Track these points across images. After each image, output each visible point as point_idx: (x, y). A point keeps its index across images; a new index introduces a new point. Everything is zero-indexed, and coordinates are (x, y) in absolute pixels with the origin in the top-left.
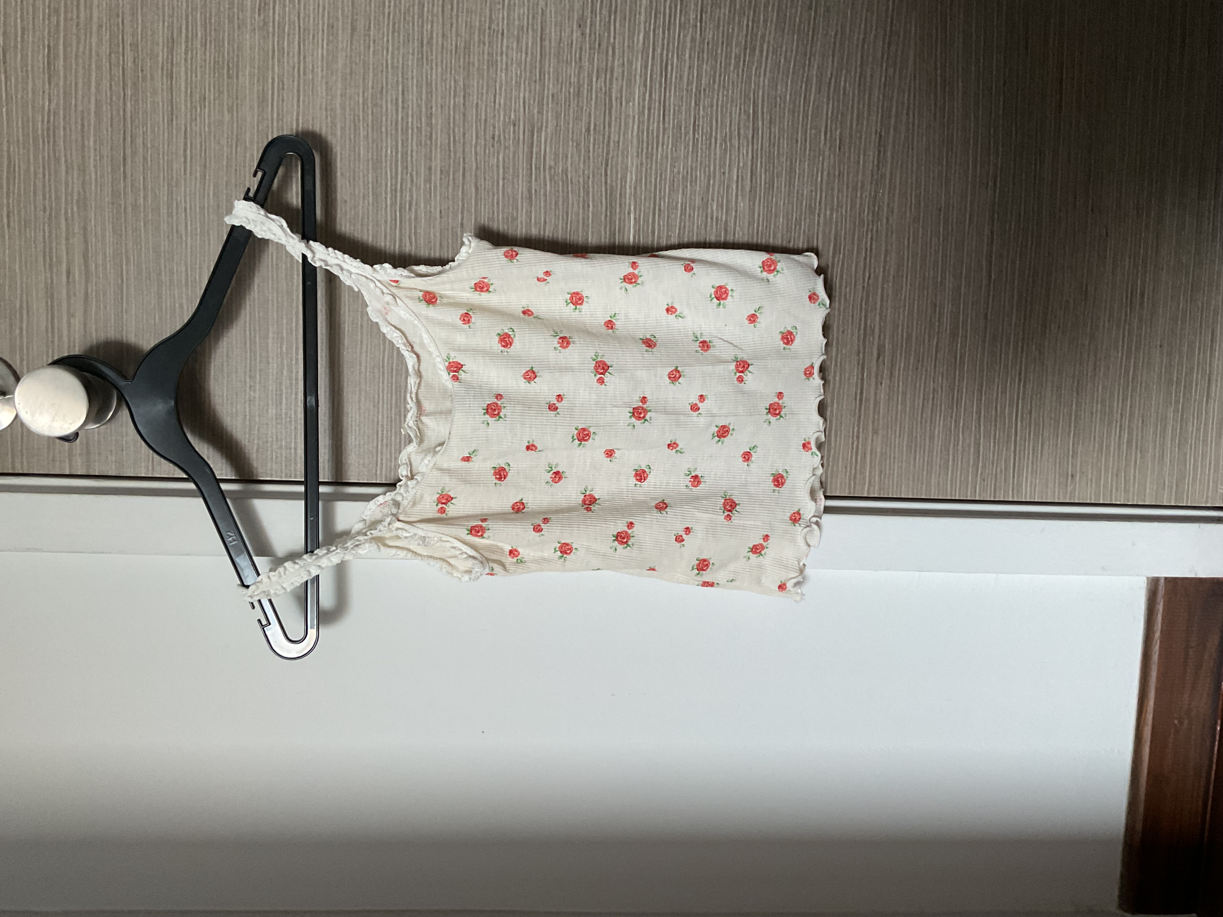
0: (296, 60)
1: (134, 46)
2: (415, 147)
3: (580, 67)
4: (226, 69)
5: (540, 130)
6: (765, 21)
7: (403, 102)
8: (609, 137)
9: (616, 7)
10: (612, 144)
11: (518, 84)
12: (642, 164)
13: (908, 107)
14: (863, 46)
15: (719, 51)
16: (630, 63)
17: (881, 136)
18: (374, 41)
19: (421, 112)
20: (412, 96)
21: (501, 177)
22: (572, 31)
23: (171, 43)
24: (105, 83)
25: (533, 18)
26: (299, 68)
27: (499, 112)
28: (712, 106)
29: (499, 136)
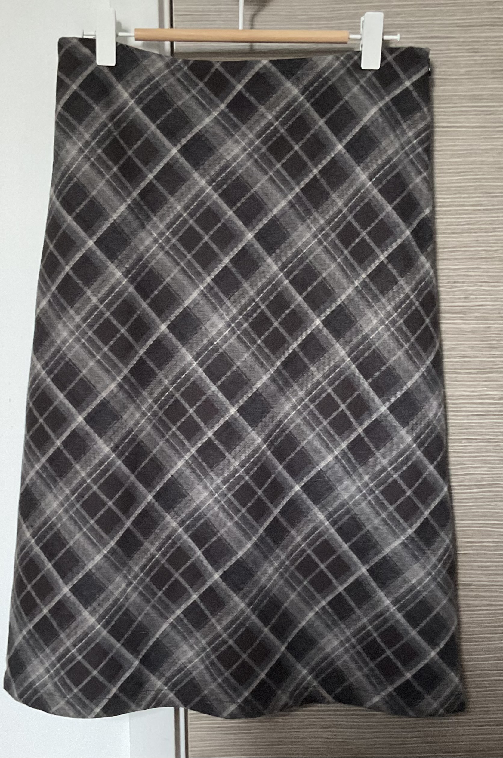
4: (500, 68)
5: (462, 318)
7: (479, 210)
11: (496, 300)
13: (493, 605)
19: (473, 224)
27: (475, 286)
28: (487, 452)
29: (456, 287)
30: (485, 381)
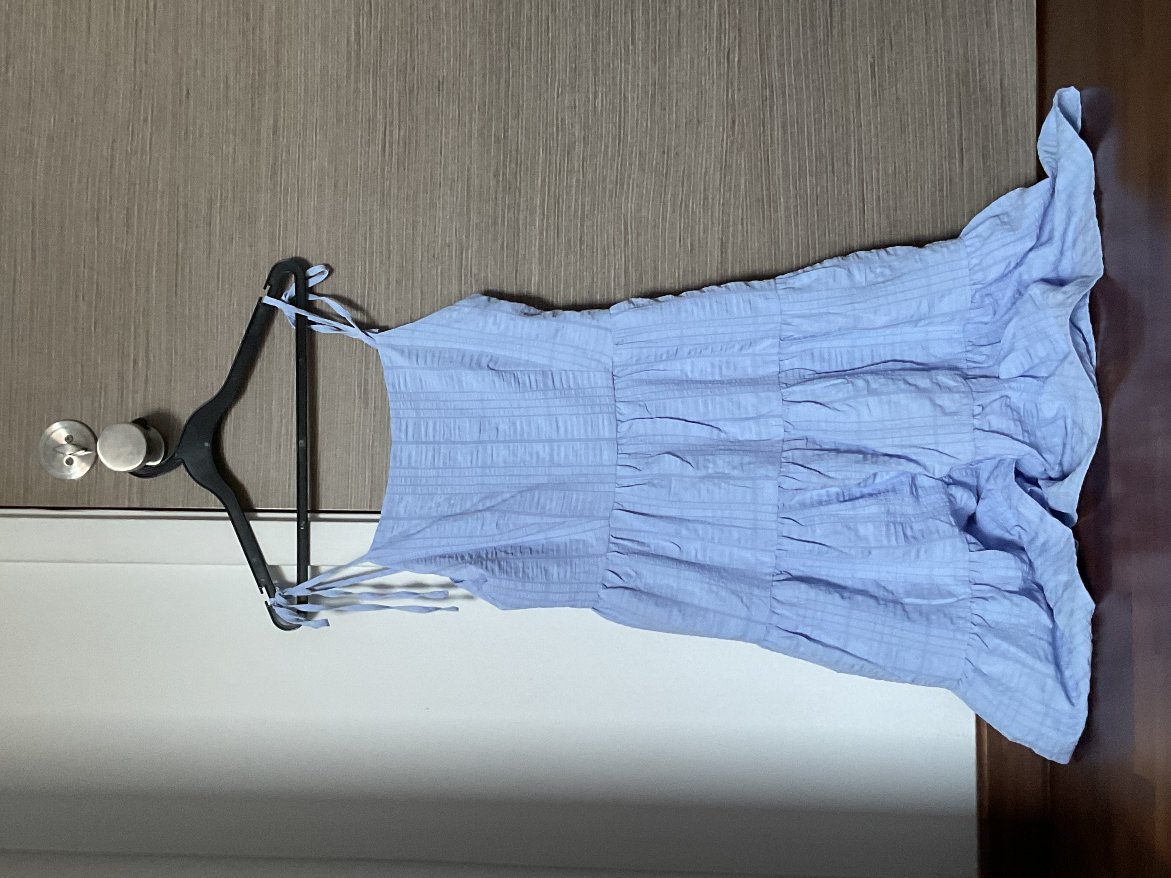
0: (296, 211)
1: (186, 206)
2: (378, 266)
3: (496, 204)
4: (247, 217)
5: (467, 250)
6: (630, 165)
8: (518, 251)
9: (521, 161)
10: (520, 256)
11: (451, 218)
12: (542, 269)
13: (742, 219)
14: (705, 178)
15: (597, 187)
16: (532, 199)
17: (722, 241)
18: (350, 195)
20: (376, 231)
21: (439, 283)
22: (490, 180)
23: (210, 202)
24: (165, 231)
25: (461, 173)
26: (298, 216)
27: (438, 237)
28: (593, 226)
29: (438, 254)
30: (526, 228)
